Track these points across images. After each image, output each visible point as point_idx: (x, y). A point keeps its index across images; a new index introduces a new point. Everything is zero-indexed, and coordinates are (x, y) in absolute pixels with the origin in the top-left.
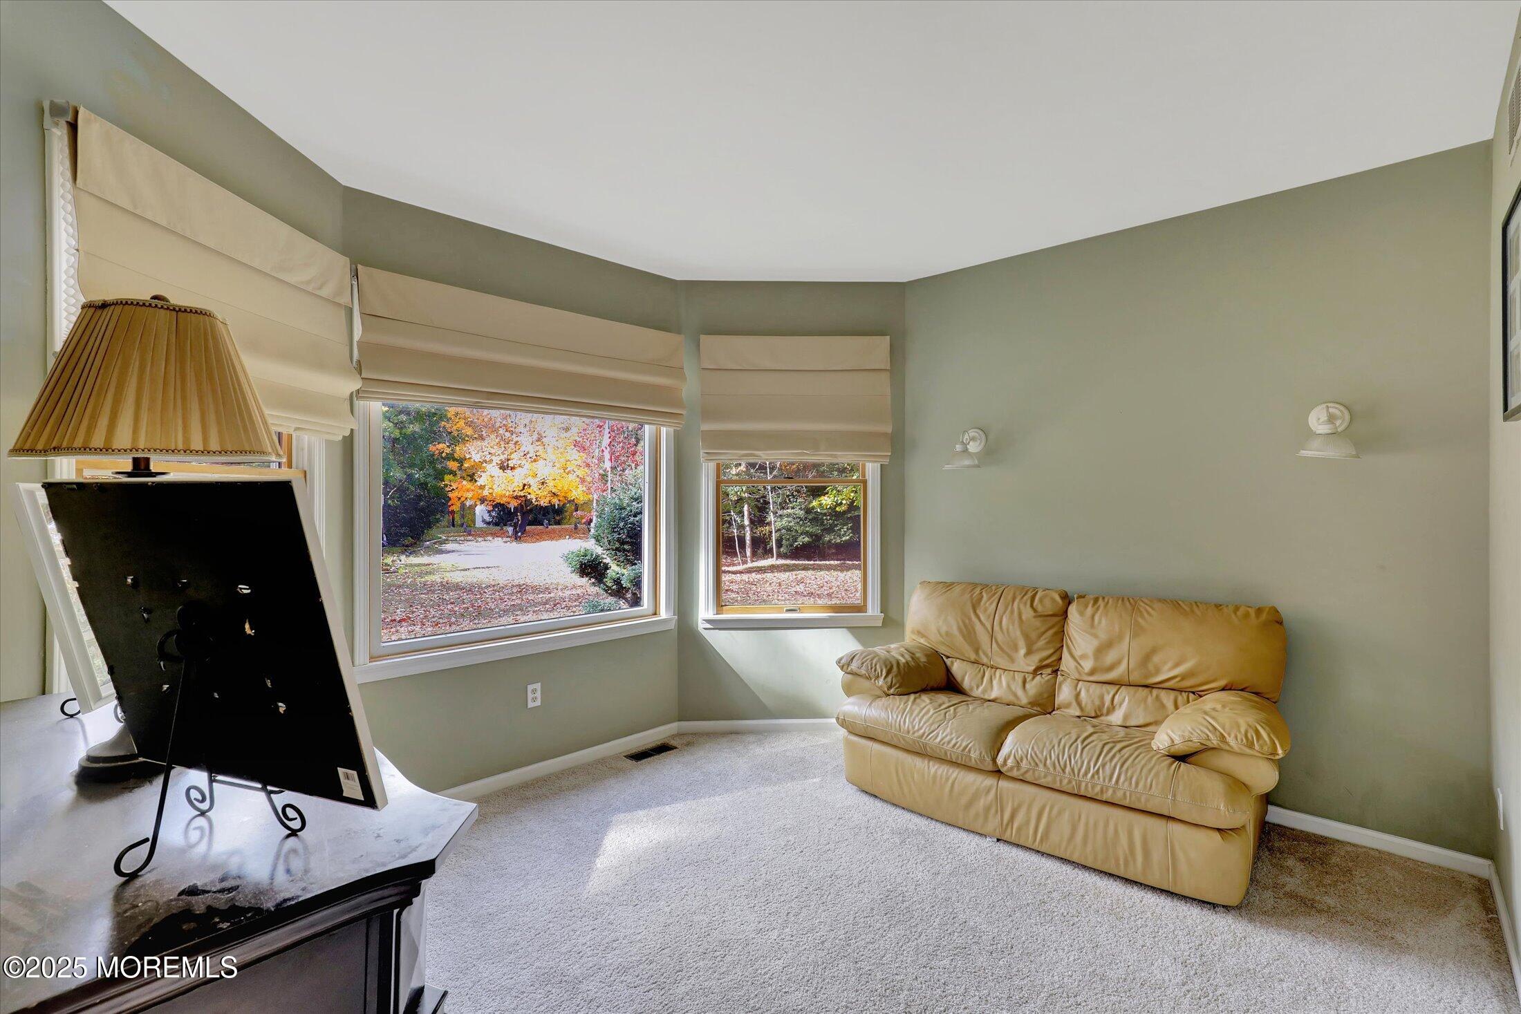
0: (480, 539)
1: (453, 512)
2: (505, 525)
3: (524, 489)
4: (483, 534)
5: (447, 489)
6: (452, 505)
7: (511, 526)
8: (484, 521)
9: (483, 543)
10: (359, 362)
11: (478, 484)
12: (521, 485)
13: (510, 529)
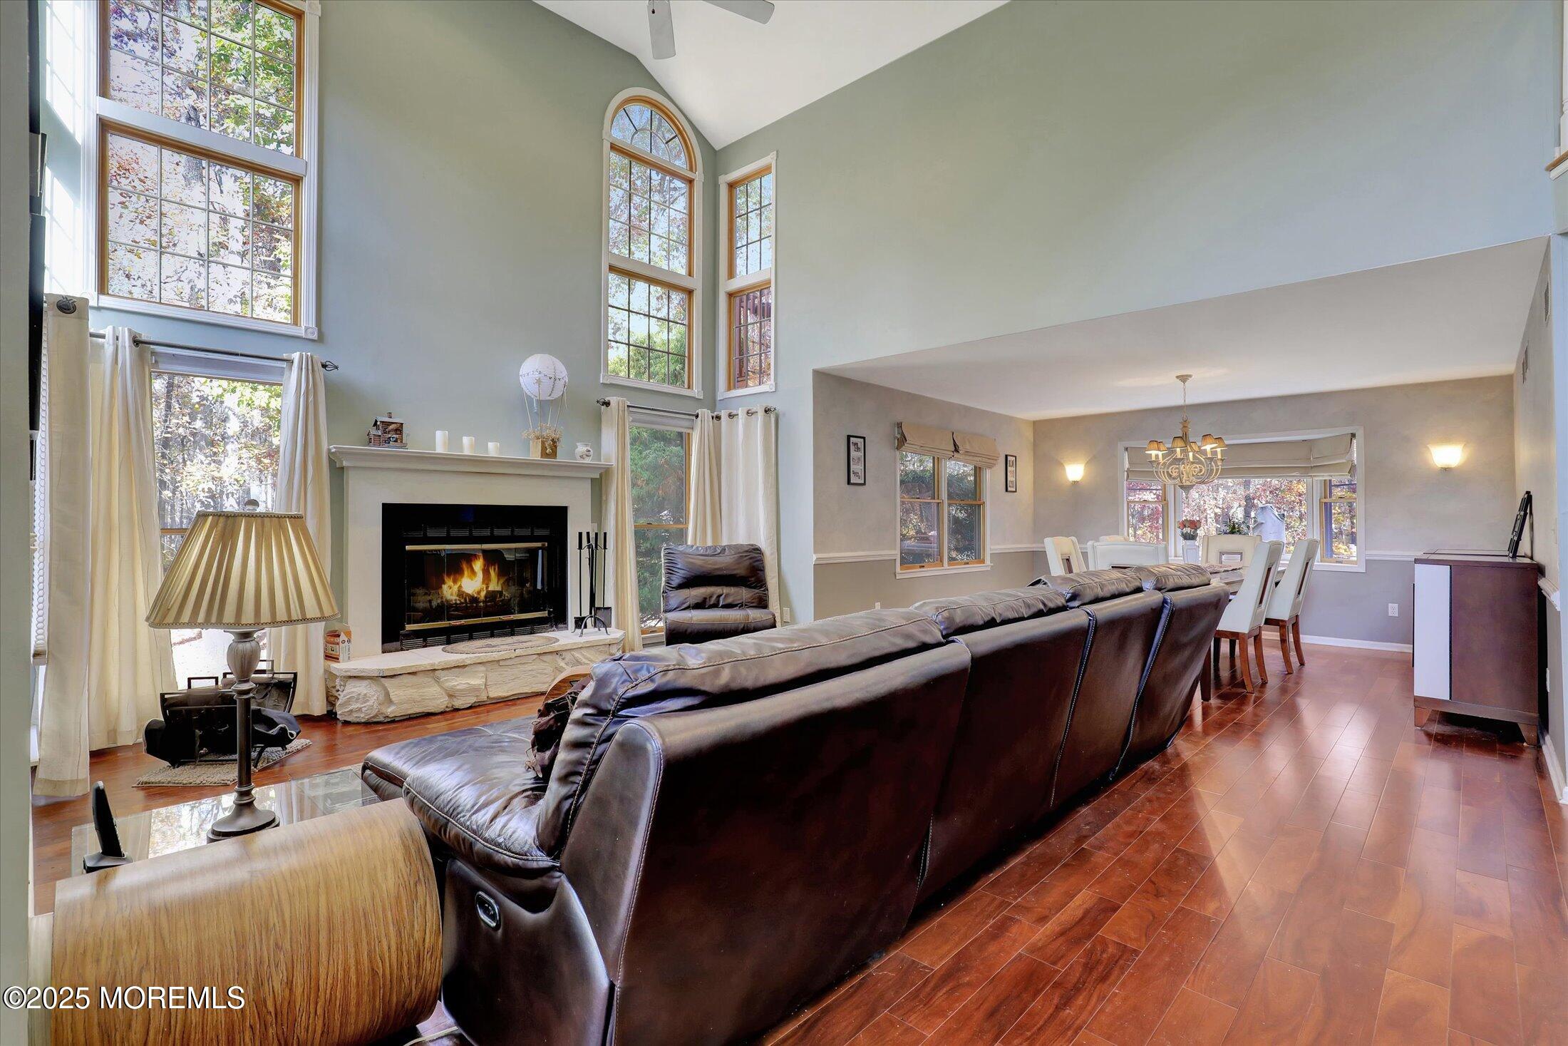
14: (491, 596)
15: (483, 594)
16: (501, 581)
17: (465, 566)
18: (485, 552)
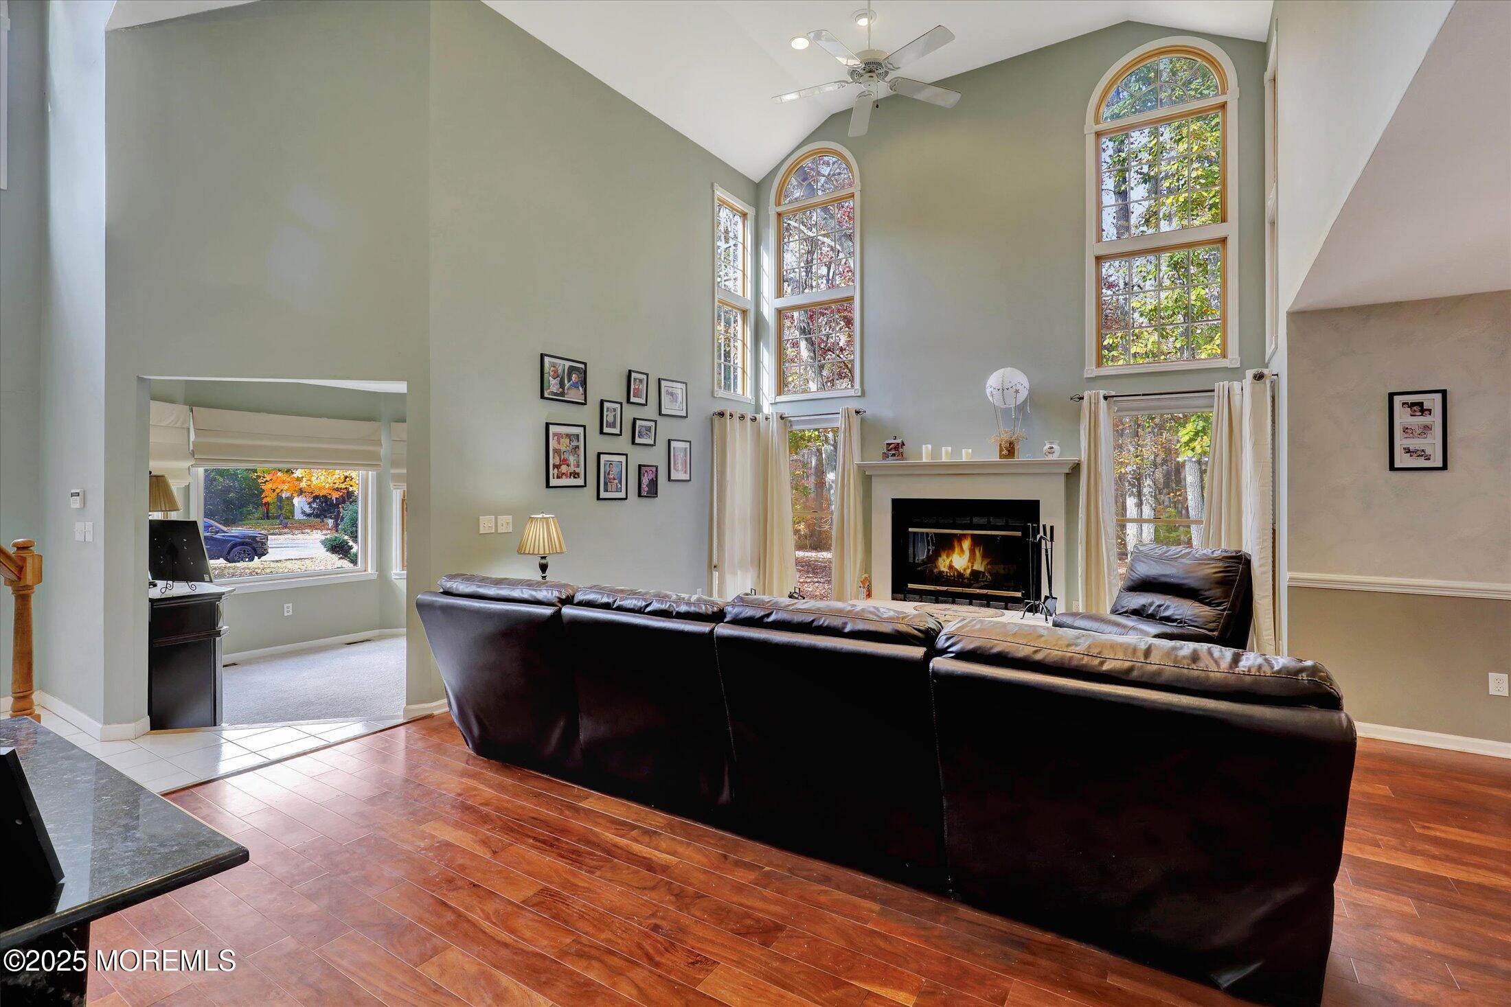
0: (297, 532)
1: (267, 504)
2: (326, 517)
3: (345, 481)
4: (301, 527)
5: (260, 481)
6: (266, 497)
7: (331, 518)
8: (304, 513)
9: (300, 536)
10: (193, 451)
11: (295, 475)
12: (342, 477)
13: (330, 522)
14: (975, 573)
15: (968, 571)
16: (985, 563)
17: (956, 544)
18: (973, 536)
